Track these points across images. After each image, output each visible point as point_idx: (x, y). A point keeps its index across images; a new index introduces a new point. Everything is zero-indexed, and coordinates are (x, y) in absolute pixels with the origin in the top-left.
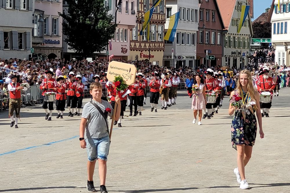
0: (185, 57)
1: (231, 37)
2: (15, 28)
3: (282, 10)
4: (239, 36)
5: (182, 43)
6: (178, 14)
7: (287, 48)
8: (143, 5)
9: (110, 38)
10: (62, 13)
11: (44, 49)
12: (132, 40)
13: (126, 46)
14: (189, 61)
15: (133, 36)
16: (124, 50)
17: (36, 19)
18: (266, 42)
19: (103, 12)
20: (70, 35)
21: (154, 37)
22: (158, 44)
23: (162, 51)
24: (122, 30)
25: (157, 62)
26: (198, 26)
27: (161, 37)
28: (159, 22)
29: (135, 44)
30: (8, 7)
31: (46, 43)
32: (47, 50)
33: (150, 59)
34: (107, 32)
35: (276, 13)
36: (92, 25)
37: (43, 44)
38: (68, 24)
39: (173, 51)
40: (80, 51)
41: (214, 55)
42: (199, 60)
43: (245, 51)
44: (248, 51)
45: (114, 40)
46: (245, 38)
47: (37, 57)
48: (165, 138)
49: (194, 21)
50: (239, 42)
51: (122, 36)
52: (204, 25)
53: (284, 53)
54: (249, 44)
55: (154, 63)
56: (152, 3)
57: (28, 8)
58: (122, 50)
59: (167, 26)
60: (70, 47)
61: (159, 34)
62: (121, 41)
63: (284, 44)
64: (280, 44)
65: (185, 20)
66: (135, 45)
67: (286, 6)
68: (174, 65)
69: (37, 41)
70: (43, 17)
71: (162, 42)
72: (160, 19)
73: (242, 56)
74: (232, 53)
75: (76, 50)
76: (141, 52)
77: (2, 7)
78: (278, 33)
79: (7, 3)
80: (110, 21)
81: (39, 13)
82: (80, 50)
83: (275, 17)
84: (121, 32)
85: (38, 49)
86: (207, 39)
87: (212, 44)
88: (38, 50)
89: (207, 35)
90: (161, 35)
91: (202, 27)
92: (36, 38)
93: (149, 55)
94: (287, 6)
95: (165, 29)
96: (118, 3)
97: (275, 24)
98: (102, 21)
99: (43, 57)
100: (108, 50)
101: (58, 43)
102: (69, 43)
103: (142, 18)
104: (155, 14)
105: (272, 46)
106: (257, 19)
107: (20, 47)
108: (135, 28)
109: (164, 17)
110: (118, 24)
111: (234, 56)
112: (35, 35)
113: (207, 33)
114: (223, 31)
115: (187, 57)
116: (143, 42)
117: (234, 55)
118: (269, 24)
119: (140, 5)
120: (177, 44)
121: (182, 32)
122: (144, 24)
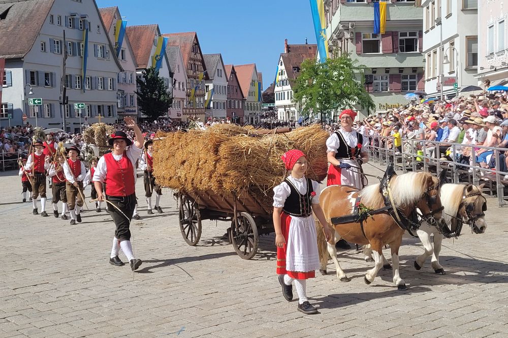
1: (249, 103)
2: (105, 103)
3: (281, 84)
4: (254, 102)
5: (217, 108)
6: (213, 90)
7: (285, 109)
8: (190, 84)
9: (169, 107)
10: (136, 91)
13: (180, 112)
15: (184, 105)
16: (179, 115)
17: (119, 96)
18: (272, 106)
19: (163, 90)
20: (142, 106)
21: (198, 105)
22: (201, 110)
23: (204, 114)
26: (226, 97)
27: (202, 105)
28: (201, 96)
30: (100, 88)
31: (126, 112)
34: (167, 103)
35: (277, 86)
36: (157, 99)
37: (124, 113)
38: (141, 98)
39: (211, 114)
40: (150, 116)
41: (238, 115)
43: (258, 112)
44: (260, 112)
45: (172, 108)
46: (258, 104)
49: (224, 94)
50: (254, 107)
51: (177, 105)
53: (283, 113)
54: (260, 107)
56: (196, 83)
57: (113, 89)
59: (206, 99)
60: (143, 114)
61: (201, 103)
62: (176, 109)
63: (284, 107)
64: (281, 107)
65: (218, 93)
66: (186, 111)
69: (120, 110)
70: (124, 95)
71: (203, 108)
72: (202, 93)
74: (250, 114)
75: (147, 115)
76: (190, 115)
77: (96, 89)
78: (279, 100)
79: (99, 86)
80: (168, 96)
81: (121, 92)
83: (277, 89)
84: (176, 102)
86: (233, 105)
87: (236, 109)
89: (233, 103)
91: (229, 97)
94: (285, 82)
96: (173, 84)
97: (277, 94)
98: (163, 96)
100: (168, 115)
102: (142, 111)
103: (190, 93)
104: (198, 90)
105: (276, 108)
106: (265, 91)
107: (110, 115)
108: (185, 100)
109: (204, 92)
110: (174, 98)
111: (251, 116)
112: (119, 107)
113: (233, 101)
114: (243, 100)
115: (220, 118)
116: (191, 109)
118: (273, 94)
119: (188, 84)
120: (213, 109)
121: (217, 101)
122: (191, 97)
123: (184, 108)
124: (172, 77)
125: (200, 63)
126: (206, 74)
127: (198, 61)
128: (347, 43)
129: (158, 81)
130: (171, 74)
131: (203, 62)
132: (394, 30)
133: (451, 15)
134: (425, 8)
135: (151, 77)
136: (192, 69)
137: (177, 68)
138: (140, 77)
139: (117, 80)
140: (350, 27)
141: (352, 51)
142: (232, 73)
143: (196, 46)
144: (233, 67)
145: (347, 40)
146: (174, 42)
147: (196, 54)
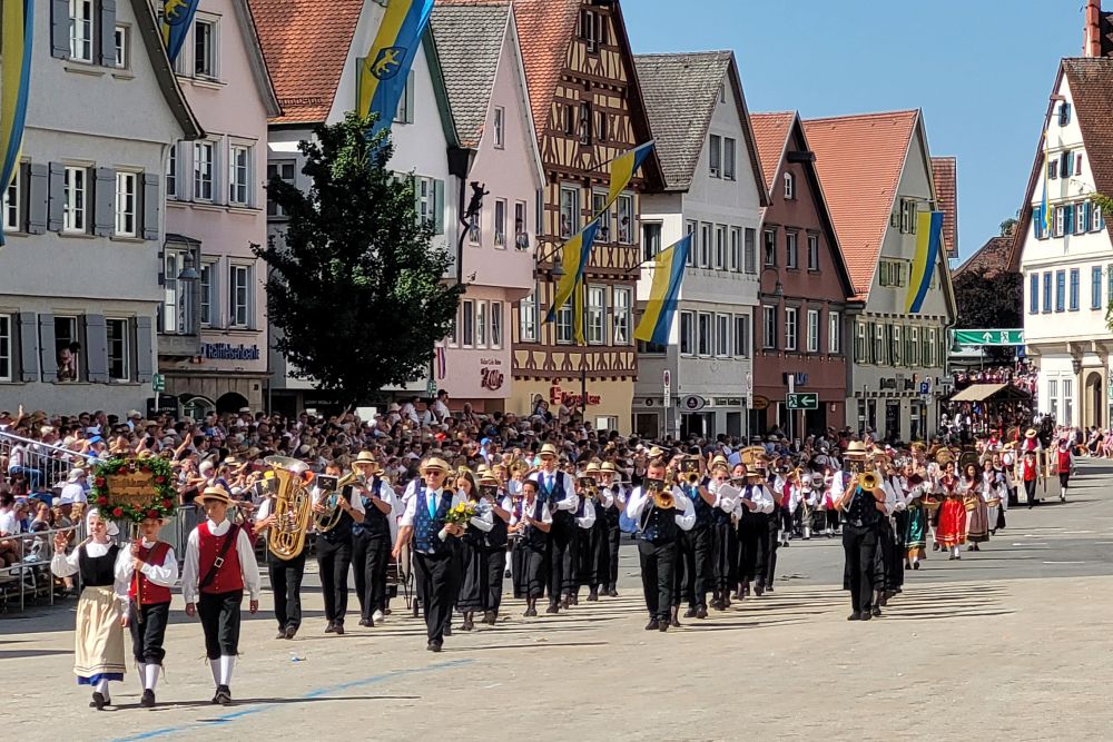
0: (711, 401)
1: (879, 326)
2: (97, 304)
3: (1061, 224)
4: (907, 322)
5: (702, 351)
6: (685, 246)
7: (1080, 362)
8: (556, 213)
9: (440, 334)
10: (265, 247)
11: (202, 378)
12: (520, 342)
13: (498, 363)
14: (728, 414)
15: (523, 325)
16: (490, 379)
17: (170, 270)
18: (1005, 342)
19: (412, 239)
20: (296, 326)
21: (598, 329)
22: (614, 355)
23: (629, 379)
24: (483, 306)
25: (612, 420)
26: (756, 287)
27: (623, 331)
28: (616, 277)
29: (531, 356)
30: (70, 227)
31: (208, 357)
32: (213, 383)
33: (584, 410)
34: (428, 312)
35: (1039, 236)
36: (374, 289)
37: (196, 360)
38: (287, 285)
39: (667, 378)
40: (331, 385)
41: (816, 390)
42: (765, 410)
43: (928, 375)
44: (940, 376)
45: (454, 341)
46: (927, 329)
47: (176, 406)
48: (642, 694)
49: (744, 271)
50: (908, 345)
51: (483, 327)
52: (778, 284)
53: (1068, 382)
54: (942, 348)
55: (602, 424)
56: (590, 208)
57: (142, 230)
58: (485, 378)
59: (644, 290)
60: (296, 369)
61: (616, 320)
62: (479, 347)
63: (1069, 350)
64: (1055, 349)
65: (710, 268)
66: (531, 360)
67: (1075, 211)
68: (674, 430)
69: (174, 348)
70: (196, 263)
71: (628, 348)
72: (621, 266)
73: (918, 394)
74: (883, 384)
75: (317, 378)
76: (554, 383)
77: (48, 229)
78: (1047, 310)
79: (66, 214)
80: (438, 274)
81: (181, 247)
82: (333, 381)
83: (1035, 251)
84: (479, 311)
85: (180, 378)
86: (792, 333)
87: (808, 354)
88: (179, 382)
89: (792, 321)
90: (623, 323)
91: (772, 290)
92: (172, 338)
93: (581, 394)
94: (1079, 213)
95: (638, 299)
96: (466, 210)
97: (1034, 278)
98: (409, 276)
99: (200, 406)
100: (432, 378)
101: (254, 354)
102: (292, 353)
103: (556, 260)
104: (602, 245)
105: (1026, 356)
106: (971, 261)
107: (116, 372)
108: (529, 299)
109: (634, 255)
110: (469, 285)
111: (890, 394)
112: (170, 326)
113: (792, 313)
114: (847, 303)
115: (719, 402)
116: (558, 348)
117: (889, 390)
118: (1014, 279)
119: (547, 213)
120: (683, 354)
121: (701, 309)
122: (563, 284)
123: (519, 345)
124: (463, 177)
125: (615, 102)
126: (649, 162)
127: (608, 87)
129: (382, 193)
130: (459, 159)
131: (631, 92)
135: (349, 169)
136: (570, 134)
137: (489, 127)
138: (289, 169)
139: (163, 185)
142: (790, 158)
143: (601, 10)
144: (797, 126)
147: (596, 53)
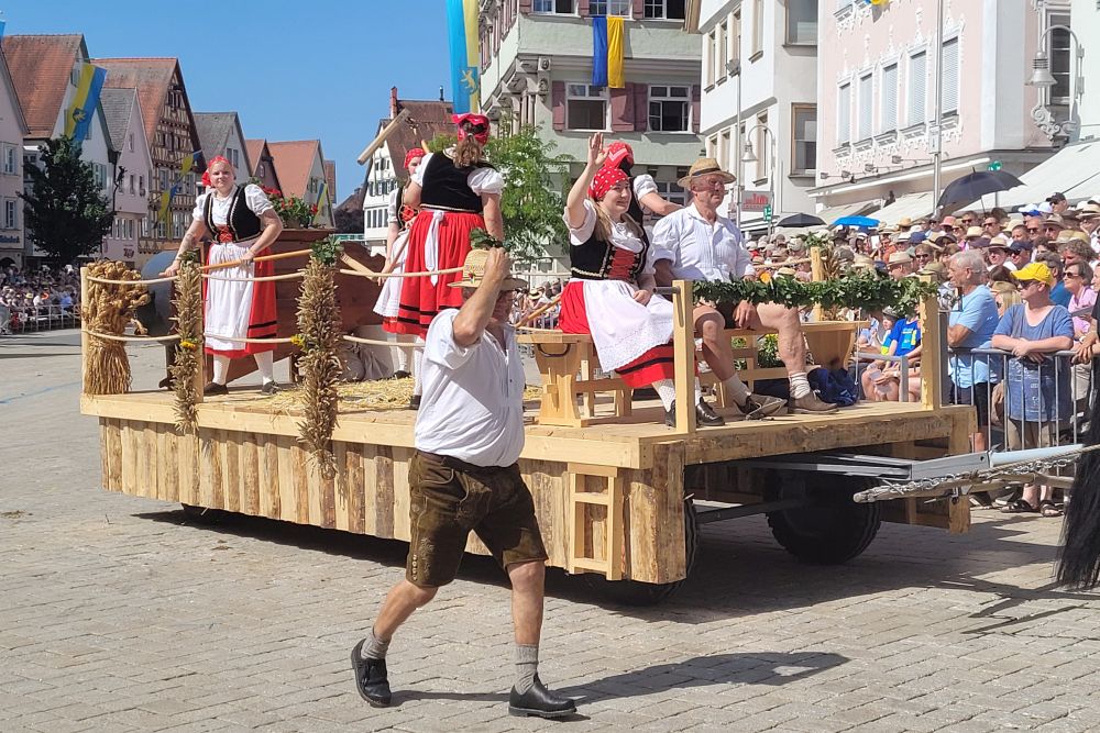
3: (380, 190)
8: (158, 181)
9: (105, 233)
10: (22, 193)
13: (132, 246)
15: (143, 230)
16: (128, 253)
18: (356, 240)
19: (92, 191)
20: (37, 228)
24: (125, 221)
28: (186, 209)
29: (147, 243)
34: (100, 223)
35: (371, 195)
36: (74, 213)
38: (33, 210)
40: (54, 255)
45: (112, 236)
51: (125, 230)
56: (173, 179)
60: (38, 248)
62: (123, 239)
64: (376, 242)
66: (147, 245)
67: (387, 183)
72: (188, 204)
75: (47, 252)
78: (375, 226)
80: (104, 206)
82: (55, 253)
83: (370, 201)
84: (123, 223)
96: (117, 178)
97: (369, 212)
98: (91, 207)
100: (102, 252)
101: (17, 240)
102: (35, 240)
103: (158, 201)
104: (179, 195)
106: (342, 205)
108: (146, 218)
110: (118, 211)
116: (160, 240)
118: (361, 213)
119: (154, 181)
122: (161, 212)
123: (143, 238)
124: (115, 164)
125: (184, 133)
126: (200, 159)
127: (181, 126)
128: (534, 103)
129: (78, 170)
130: (113, 156)
131: (192, 129)
132: (638, 81)
133: (761, 56)
134: (706, 37)
135: (62, 159)
136: (164, 146)
137: (127, 142)
140: (540, 69)
141: (543, 122)
142: (263, 159)
143: (177, 92)
144: (266, 145)
145: (533, 96)
146: (123, 79)
147: (175, 110)
